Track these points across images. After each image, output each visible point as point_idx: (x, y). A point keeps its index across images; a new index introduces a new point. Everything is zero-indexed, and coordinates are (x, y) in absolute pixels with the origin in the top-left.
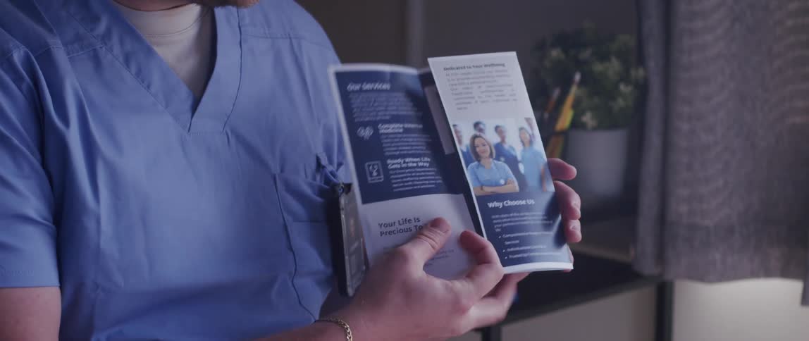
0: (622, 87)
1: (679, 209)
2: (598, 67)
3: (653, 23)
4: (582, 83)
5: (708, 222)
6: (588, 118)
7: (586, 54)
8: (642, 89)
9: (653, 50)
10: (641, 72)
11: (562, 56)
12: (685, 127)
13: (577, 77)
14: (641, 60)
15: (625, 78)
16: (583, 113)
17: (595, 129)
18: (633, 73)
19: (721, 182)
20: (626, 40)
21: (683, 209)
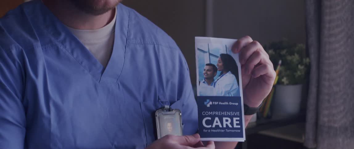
0: (299, 66)
1: (324, 119)
2: (289, 58)
3: (313, 39)
4: (282, 65)
5: (336, 125)
6: (284, 80)
7: (284, 52)
8: (308, 67)
9: (313, 51)
10: (308, 60)
11: (274, 53)
12: (326, 84)
13: (280, 62)
14: (308, 55)
15: (301, 63)
16: (283, 78)
17: (287, 85)
18: (304, 60)
19: (342, 108)
20: (302, 46)
21: (326, 119)
